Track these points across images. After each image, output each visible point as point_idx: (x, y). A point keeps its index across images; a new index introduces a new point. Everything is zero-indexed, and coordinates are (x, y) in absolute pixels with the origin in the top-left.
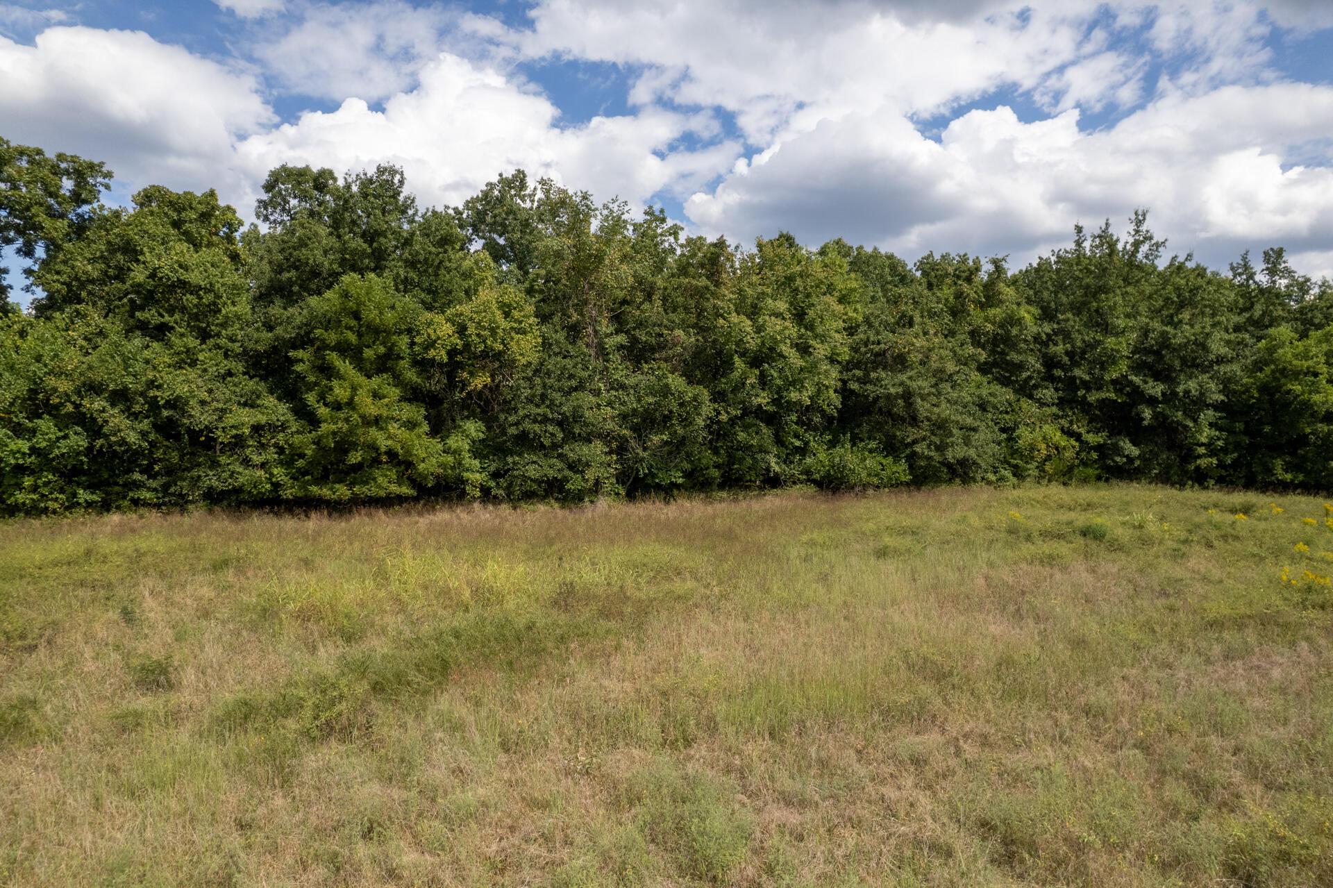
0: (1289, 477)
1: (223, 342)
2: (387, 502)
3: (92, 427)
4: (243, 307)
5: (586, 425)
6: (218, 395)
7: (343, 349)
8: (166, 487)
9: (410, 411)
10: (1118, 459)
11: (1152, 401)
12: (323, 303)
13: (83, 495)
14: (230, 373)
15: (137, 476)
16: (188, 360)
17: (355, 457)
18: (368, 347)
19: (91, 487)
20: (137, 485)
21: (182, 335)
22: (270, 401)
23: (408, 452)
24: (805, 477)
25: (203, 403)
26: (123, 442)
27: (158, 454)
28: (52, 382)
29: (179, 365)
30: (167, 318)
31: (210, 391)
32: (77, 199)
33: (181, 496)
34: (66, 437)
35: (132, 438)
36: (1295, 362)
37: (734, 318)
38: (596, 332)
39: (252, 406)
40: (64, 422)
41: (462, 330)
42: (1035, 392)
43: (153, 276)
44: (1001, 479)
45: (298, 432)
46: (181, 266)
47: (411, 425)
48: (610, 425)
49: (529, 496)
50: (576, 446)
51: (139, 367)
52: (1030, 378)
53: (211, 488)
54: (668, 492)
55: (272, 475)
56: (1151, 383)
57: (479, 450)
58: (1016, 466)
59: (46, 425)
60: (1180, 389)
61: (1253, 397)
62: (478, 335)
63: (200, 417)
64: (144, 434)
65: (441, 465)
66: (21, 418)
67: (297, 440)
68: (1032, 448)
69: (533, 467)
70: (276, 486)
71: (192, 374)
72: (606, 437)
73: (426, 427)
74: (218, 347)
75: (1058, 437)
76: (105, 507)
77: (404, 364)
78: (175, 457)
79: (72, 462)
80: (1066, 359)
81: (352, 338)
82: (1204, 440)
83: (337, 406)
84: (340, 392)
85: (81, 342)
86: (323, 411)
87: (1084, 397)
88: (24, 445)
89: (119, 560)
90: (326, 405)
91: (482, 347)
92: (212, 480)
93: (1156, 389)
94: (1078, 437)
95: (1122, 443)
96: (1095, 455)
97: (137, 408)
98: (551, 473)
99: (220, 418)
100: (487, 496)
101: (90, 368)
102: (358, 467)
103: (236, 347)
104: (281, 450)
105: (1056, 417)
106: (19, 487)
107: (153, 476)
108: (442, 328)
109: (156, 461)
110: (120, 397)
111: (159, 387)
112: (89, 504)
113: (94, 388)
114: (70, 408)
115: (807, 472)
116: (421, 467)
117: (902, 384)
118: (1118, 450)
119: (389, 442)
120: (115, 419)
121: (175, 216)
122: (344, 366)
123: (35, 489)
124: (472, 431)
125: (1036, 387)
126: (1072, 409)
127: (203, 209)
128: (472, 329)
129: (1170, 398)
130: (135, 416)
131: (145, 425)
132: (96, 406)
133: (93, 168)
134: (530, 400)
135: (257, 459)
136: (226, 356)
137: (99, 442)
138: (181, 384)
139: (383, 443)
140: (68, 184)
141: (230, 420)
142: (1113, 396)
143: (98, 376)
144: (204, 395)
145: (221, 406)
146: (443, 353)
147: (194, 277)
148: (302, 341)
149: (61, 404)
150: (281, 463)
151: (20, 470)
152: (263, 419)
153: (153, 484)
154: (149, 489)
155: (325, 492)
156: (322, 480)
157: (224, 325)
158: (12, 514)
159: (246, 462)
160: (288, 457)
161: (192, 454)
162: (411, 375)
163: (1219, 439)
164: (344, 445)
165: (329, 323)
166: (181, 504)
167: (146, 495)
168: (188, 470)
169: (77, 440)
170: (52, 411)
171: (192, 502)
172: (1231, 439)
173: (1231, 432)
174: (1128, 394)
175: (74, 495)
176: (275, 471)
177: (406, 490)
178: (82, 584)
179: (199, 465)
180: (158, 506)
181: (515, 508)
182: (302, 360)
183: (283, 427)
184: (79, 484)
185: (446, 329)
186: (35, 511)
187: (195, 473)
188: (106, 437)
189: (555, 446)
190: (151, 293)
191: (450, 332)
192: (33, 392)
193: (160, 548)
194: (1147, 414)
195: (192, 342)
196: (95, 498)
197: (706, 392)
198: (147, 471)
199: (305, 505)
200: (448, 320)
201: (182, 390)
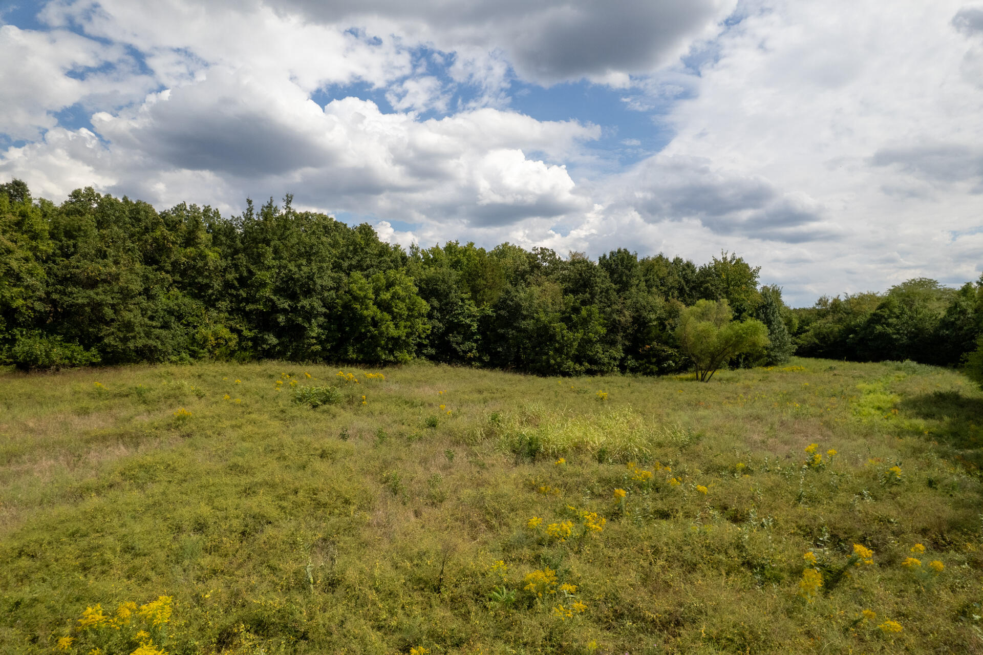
0: (355, 356)
10: (264, 346)
11: (284, 311)
24: (11, 360)
36: (358, 292)
42: (217, 303)
44: (182, 359)
52: (213, 294)
56: (282, 300)
58: (194, 351)
60: (300, 305)
61: (340, 311)
68: (206, 340)
75: (225, 333)
80: (236, 283)
82: (314, 335)
87: (245, 307)
93: (285, 304)
94: (239, 332)
95: (266, 337)
96: (250, 344)
105: (228, 319)
115: (14, 357)
117: (89, 297)
118: (264, 341)
125: (217, 300)
126: (237, 315)
129: (294, 310)
142: (261, 307)
163: (323, 334)
172: (329, 335)
173: (329, 330)
174: (270, 307)
194: (281, 319)
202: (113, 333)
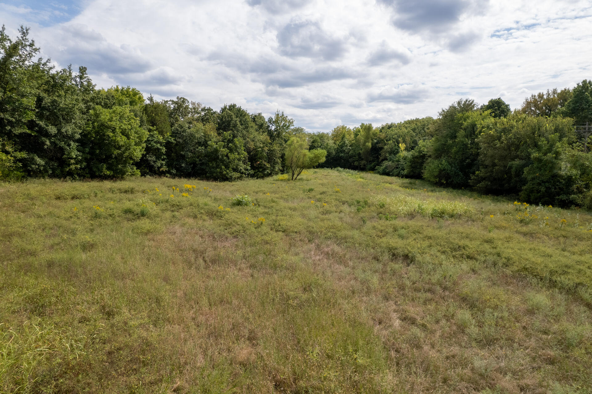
0: (108, 173)
10: (33, 166)
11: (50, 136)
56: (50, 126)
60: (63, 130)
61: (93, 137)
82: (74, 156)
87: (10, 130)
93: (51, 129)
95: (35, 158)
96: (20, 164)
118: (32, 161)
129: (58, 134)
142: (28, 131)
163: (79, 156)
172: (84, 156)
173: (83, 152)
174: (37, 131)
194: (47, 142)
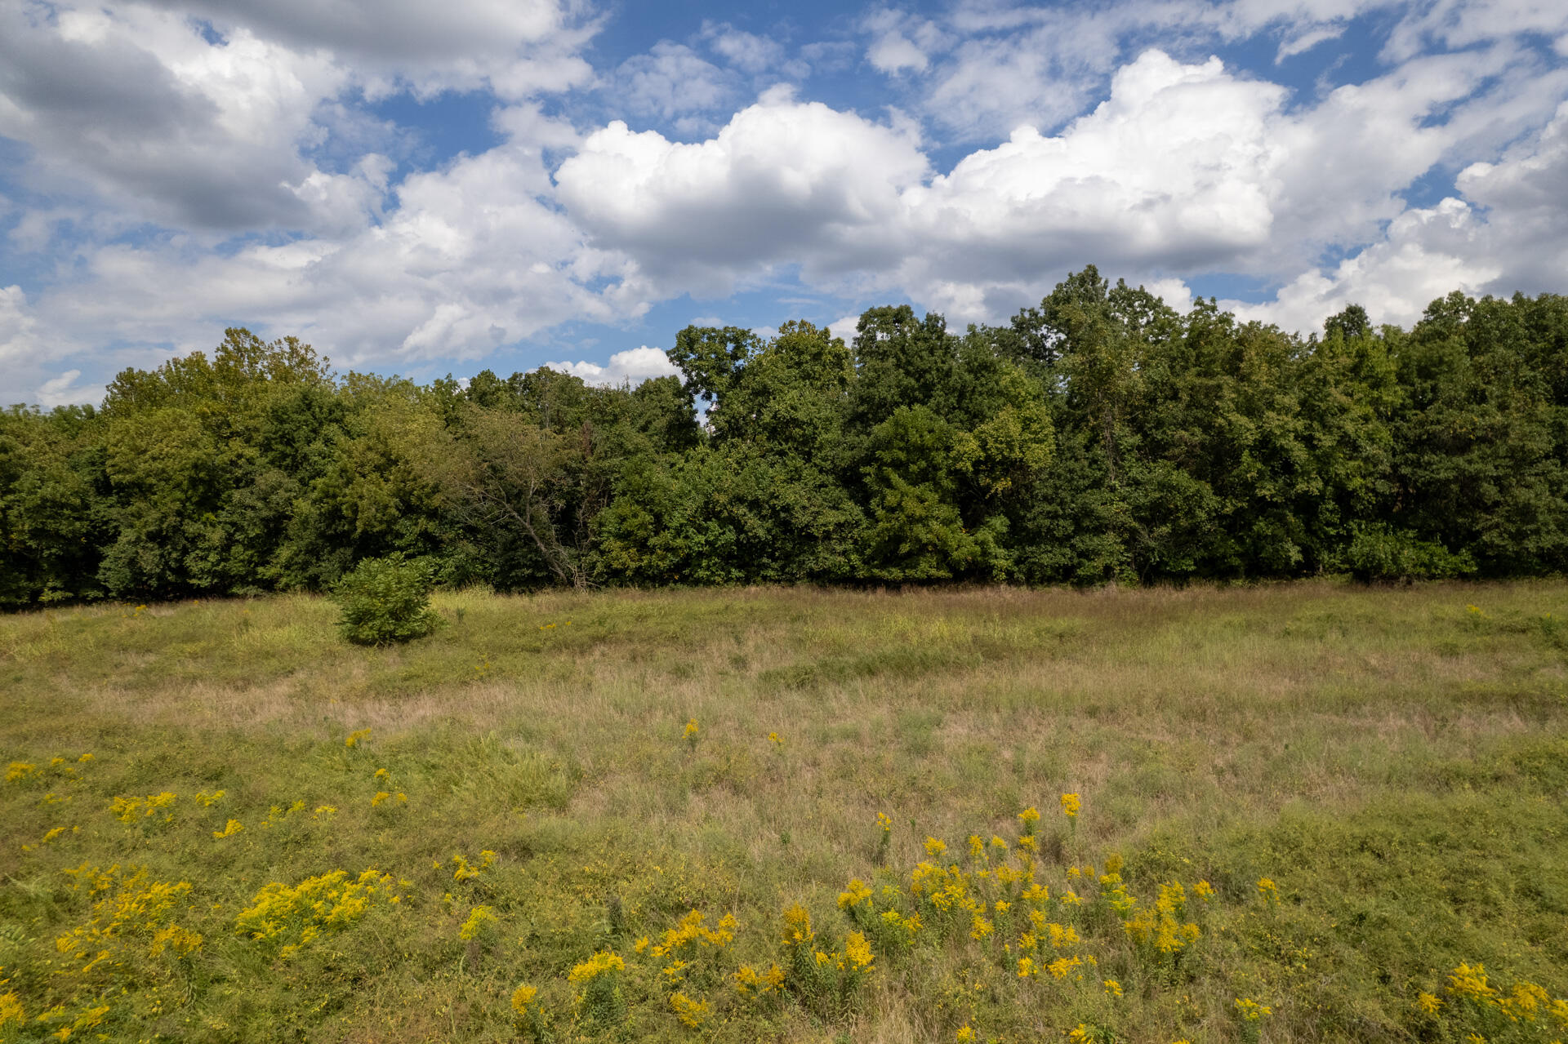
1: (818, 461)
2: (929, 582)
3: (740, 528)
4: (834, 434)
5: (1098, 518)
6: (814, 501)
7: (897, 465)
8: (783, 568)
9: (945, 511)
12: (881, 430)
13: (735, 573)
14: (823, 485)
15: (765, 560)
16: (794, 477)
17: (905, 548)
18: (914, 463)
19: (739, 567)
20: (766, 567)
21: (793, 458)
22: (849, 505)
23: (945, 543)
24: (1347, 566)
25: (804, 508)
26: (756, 536)
27: (779, 544)
28: (716, 496)
29: (791, 480)
30: (784, 446)
31: (809, 499)
32: (735, 357)
33: (793, 575)
34: (724, 533)
35: (761, 533)
37: (1234, 417)
38: (1112, 435)
39: (838, 509)
40: (723, 523)
41: (983, 446)
43: (774, 417)
45: (867, 528)
46: (792, 408)
47: (947, 522)
48: (1122, 518)
49: (1047, 580)
50: (1086, 537)
51: (765, 483)
53: (811, 569)
54: (1180, 579)
55: (850, 560)
57: (1004, 542)
59: (713, 525)
62: (997, 448)
63: (801, 519)
64: (769, 531)
65: (972, 554)
66: (700, 521)
67: (865, 534)
69: (1049, 557)
70: (853, 568)
71: (797, 486)
72: (1120, 529)
73: (960, 523)
74: (816, 465)
76: (746, 581)
77: (942, 474)
78: (789, 546)
79: (728, 550)
81: (902, 456)
83: (892, 510)
84: (891, 499)
85: (735, 465)
86: (880, 513)
88: (702, 539)
89: (741, 613)
90: (883, 508)
91: (1000, 457)
92: (811, 564)
97: (764, 512)
98: (1064, 561)
99: (815, 518)
100: (1011, 580)
101: (737, 485)
102: (909, 554)
103: (828, 465)
104: (855, 542)
106: (700, 566)
107: (775, 560)
108: (968, 445)
109: (776, 550)
110: (755, 505)
111: (777, 497)
112: (738, 579)
113: (740, 500)
114: (726, 514)
115: (1348, 560)
116: (955, 554)
117: (1456, 468)
119: (929, 536)
120: (752, 521)
121: (796, 358)
122: (895, 477)
123: (708, 568)
124: (998, 525)
127: (814, 350)
128: (990, 444)
130: (763, 518)
131: (769, 524)
132: (740, 512)
133: (744, 334)
134: (1046, 499)
135: (839, 548)
136: (821, 471)
137: (743, 536)
138: (791, 494)
139: (925, 537)
140: (730, 347)
141: (821, 520)
143: (742, 491)
144: (805, 503)
145: (816, 509)
146: (969, 464)
147: (800, 415)
148: (869, 460)
149: (721, 511)
150: (857, 551)
151: (700, 554)
152: (842, 519)
153: (775, 565)
154: (773, 569)
155: (885, 574)
156: (882, 567)
157: (820, 449)
158: (697, 585)
159: (833, 552)
160: (860, 546)
161: (800, 544)
162: (947, 483)
164: (898, 539)
165: (887, 445)
166: (791, 581)
167: (771, 573)
168: (797, 556)
169: (731, 536)
170: (717, 515)
171: (799, 579)
175: (730, 572)
176: (852, 557)
177: (942, 573)
178: (721, 624)
179: (805, 552)
180: (779, 581)
181: (1033, 590)
182: (869, 474)
183: (858, 524)
184: (733, 565)
185: (974, 444)
186: (708, 583)
187: (801, 558)
188: (746, 533)
189: (1068, 537)
190: (774, 428)
191: (975, 447)
192: (706, 503)
193: (765, 607)
195: (799, 462)
196: (741, 575)
197: (1208, 487)
198: (772, 556)
199: (871, 583)
200: (975, 437)
201: (791, 499)
202: (1497, 526)
